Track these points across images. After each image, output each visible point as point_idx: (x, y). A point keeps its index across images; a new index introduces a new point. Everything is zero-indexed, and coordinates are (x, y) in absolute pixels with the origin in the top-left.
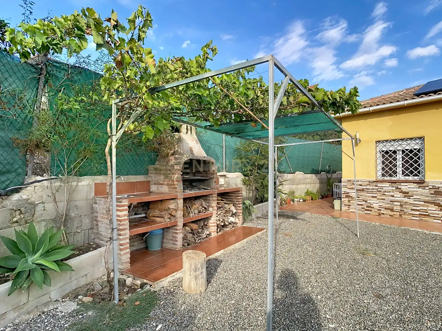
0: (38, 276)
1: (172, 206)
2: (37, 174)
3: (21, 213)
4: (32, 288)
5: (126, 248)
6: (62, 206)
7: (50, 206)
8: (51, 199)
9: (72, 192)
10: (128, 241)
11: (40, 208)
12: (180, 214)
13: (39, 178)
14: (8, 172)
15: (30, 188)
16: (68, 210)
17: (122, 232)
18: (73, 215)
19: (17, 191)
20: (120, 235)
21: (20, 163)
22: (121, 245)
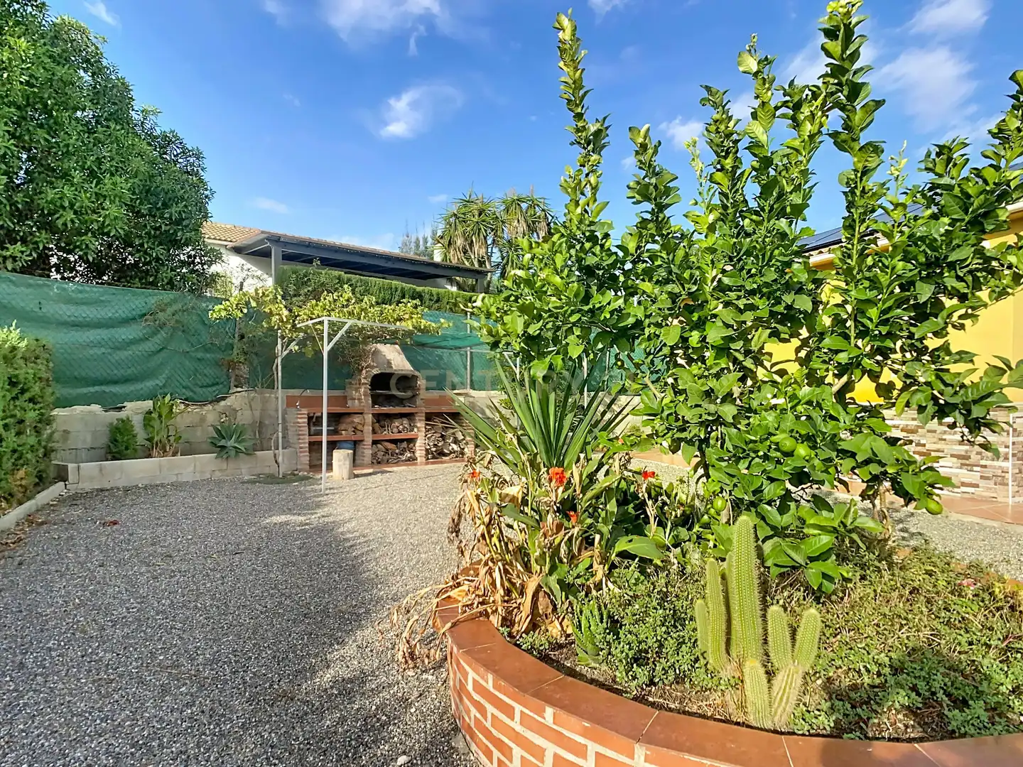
0: (233, 453)
1: (357, 419)
2: (236, 387)
3: (226, 416)
4: (229, 459)
5: (305, 452)
6: (257, 414)
7: (248, 413)
8: (248, 407)
9: (265, 401)
10: (307, 445)
11: (239, 414)
12: (368, 429)
13: (239, 389)
14: (217, 384)
15: (233, 397)
16: (261, 417)
17: (301, 437)
18: (267, 422)
19: (224, 399)
20: (299, 439)
21: (225, 377)
22: (301, 448)
